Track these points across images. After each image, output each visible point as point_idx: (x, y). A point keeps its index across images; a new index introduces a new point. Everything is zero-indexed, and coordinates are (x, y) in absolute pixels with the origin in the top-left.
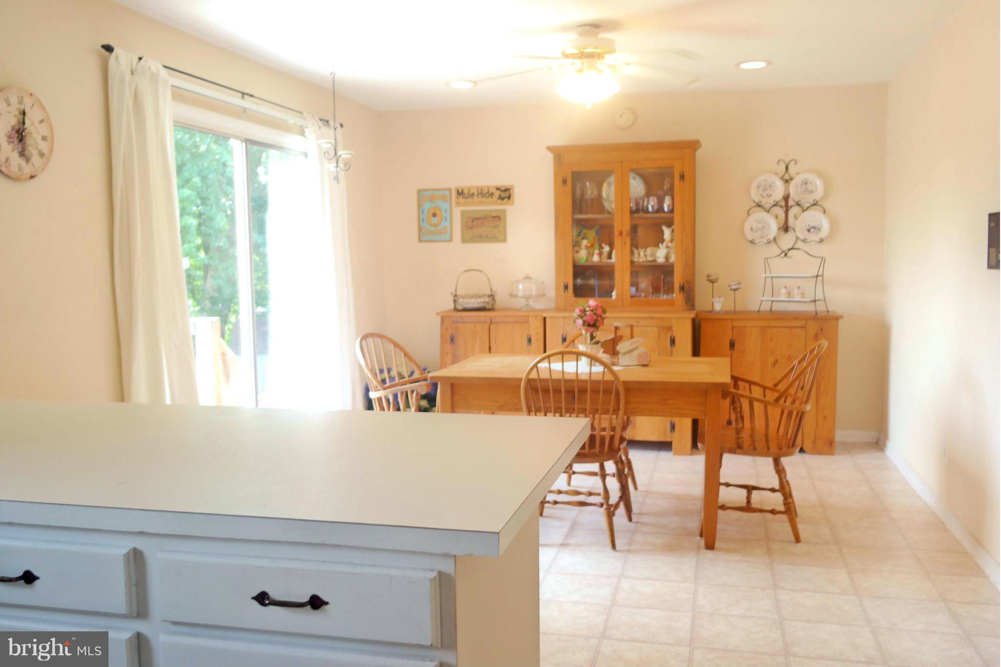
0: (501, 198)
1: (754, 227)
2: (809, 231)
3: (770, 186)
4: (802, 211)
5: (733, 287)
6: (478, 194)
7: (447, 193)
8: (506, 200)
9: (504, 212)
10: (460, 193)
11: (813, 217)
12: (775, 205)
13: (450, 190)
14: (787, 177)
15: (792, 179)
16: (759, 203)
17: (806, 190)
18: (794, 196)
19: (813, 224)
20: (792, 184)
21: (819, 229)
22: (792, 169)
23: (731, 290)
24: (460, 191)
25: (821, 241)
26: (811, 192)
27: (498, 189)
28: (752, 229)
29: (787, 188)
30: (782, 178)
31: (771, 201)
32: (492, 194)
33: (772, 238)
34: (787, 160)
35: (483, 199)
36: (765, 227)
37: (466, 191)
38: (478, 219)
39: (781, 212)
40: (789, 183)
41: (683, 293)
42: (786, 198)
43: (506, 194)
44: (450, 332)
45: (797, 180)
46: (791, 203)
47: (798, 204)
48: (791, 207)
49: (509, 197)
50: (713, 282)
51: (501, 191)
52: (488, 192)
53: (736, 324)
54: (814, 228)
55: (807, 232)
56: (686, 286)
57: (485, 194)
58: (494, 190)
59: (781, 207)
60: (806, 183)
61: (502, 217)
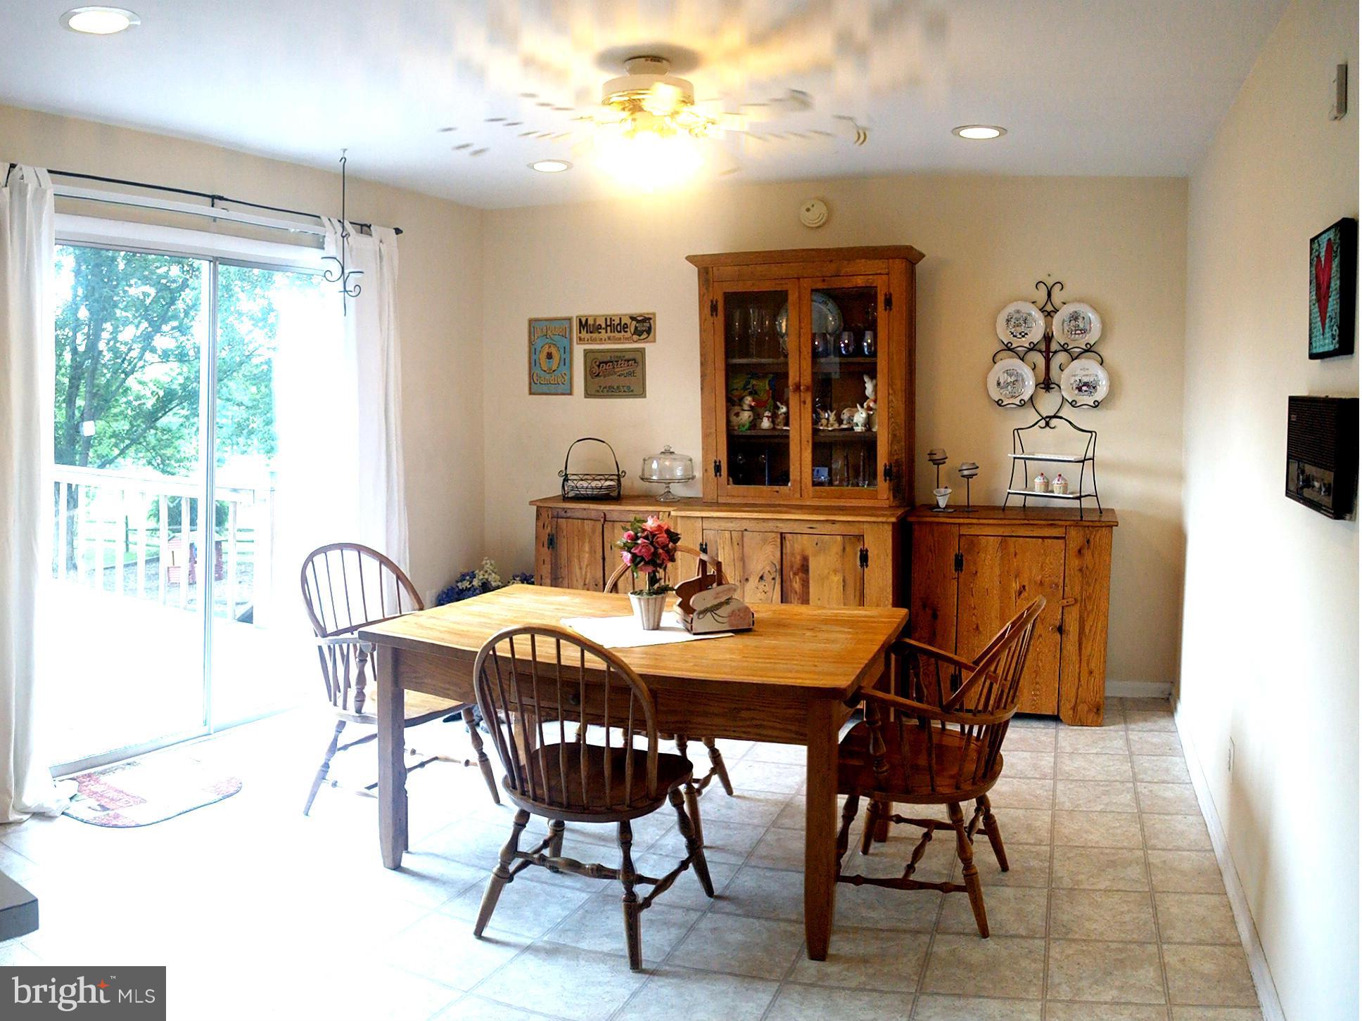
0: (638, 332)
1: (1002, 381)
2: (1080, 389)
3: (1025, 321)
4: (1071, 359)
5: (966, 473)
6: (607, 326)
7: (566, 324)
8: (645, 335)
9: (642, 352)
10: (583, 324)
11: (1086, 368)
12: (1030, 350)
13: (570, 319)
14: (1049, 308)
15: (1056, 311)
16: (1009, 345)
17: (1077, 328)
18: (1059, 337)
19: (1085, 379)
20: (1057, 319)
21: (1094, 388)
22: (1057, 296)
23: (963, 476)
24: (584, 322)
25: (1097, 405)
26: (1084, 331)
27: (633, 318)
28: (999, 384)
29: (1048, 325)
30: (1042, 310)
31: (1025, 342)
32: (626, 326)
33: (1026, 397)
34: (1050, 283)
35: (612, 334)
36: (1018, 381)
37: (591, 322)
38: (606, 363)
39: (1039, 359)
40: (1052, 317)
41: (890, 480)
42: (1048, 338)
43: (643, 326)
44: (548, 530)
45: (1065, 312)
46: (1054, 347)
47: (1065, 349)
48: (1055, 352)
49: (649, 331)
50: (938, 463)
51: (638, 321)
52: (620, 324)
53: (964, 531)
54: (1086, 384)
55: (1077, 391)
56: (894, 470)
57: (615, 326)
58: (628, 321)
59: (1040, 351)
60: (1076, 319)
61: (639, 359)
